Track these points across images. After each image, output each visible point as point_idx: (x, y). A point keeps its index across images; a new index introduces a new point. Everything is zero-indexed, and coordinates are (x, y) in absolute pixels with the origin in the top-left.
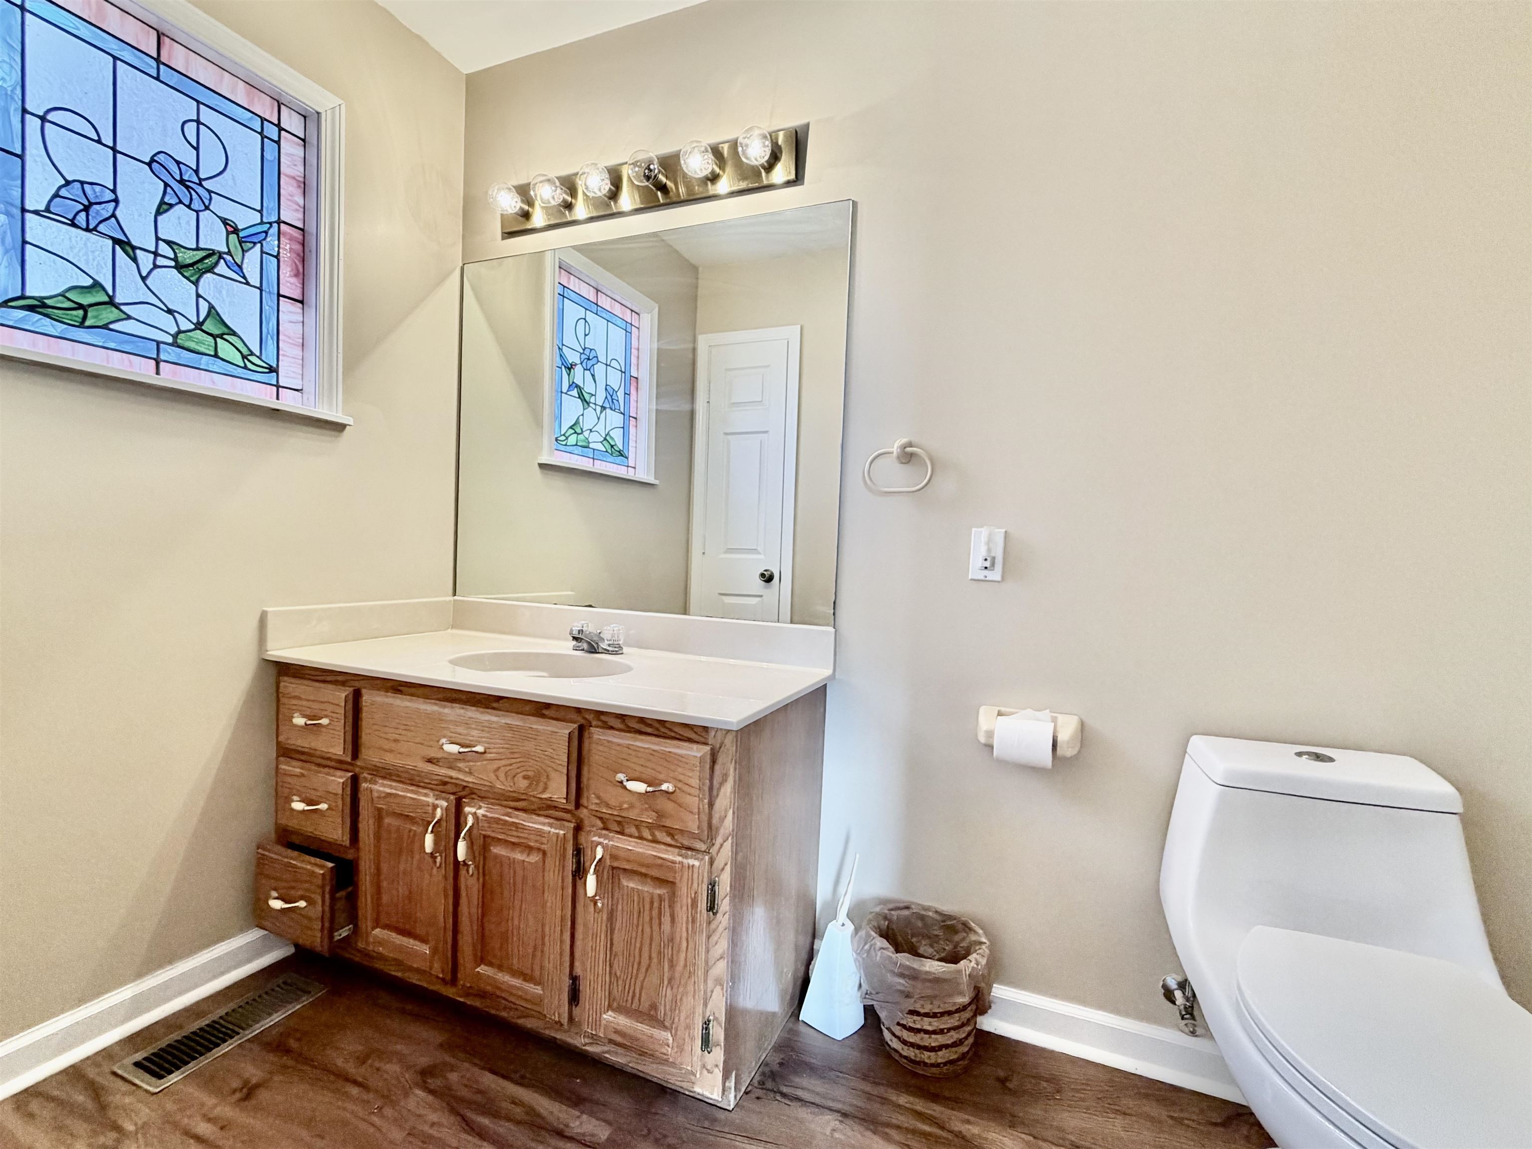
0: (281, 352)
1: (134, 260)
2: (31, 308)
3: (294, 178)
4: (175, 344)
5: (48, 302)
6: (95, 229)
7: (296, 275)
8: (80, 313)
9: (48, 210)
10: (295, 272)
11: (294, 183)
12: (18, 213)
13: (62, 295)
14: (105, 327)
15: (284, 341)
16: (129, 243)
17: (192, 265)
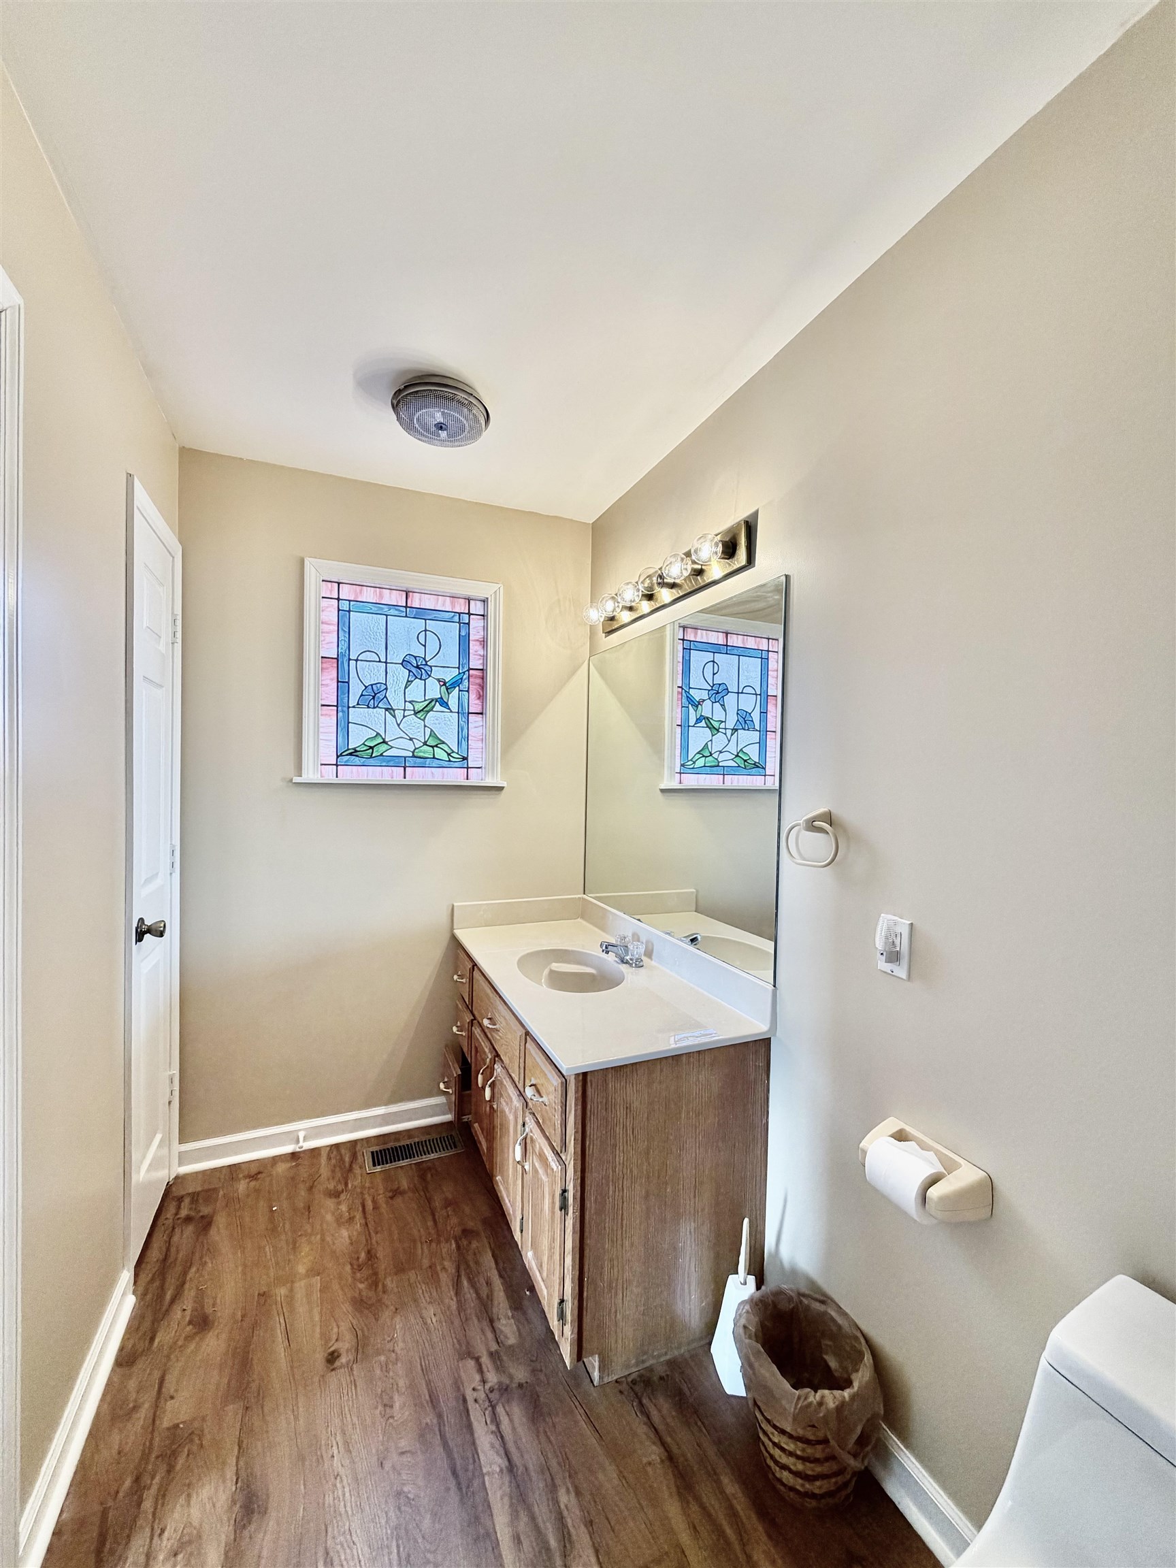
0: (469, 747)
1: (394, 717)
2: (351, 754)
3: (478, 640)
4: (414, 756)
5: (358, 749)
6: (377, 706)
7: (479, 698)
8: (371, 750)
9: (358, 704)
10: (478, 696)
11: (478, 643)
12: (346, 709)
13: (363, 744)
14: (381, 755)
15: (471, 740)
16: (392, 709)
17: (422, 710)
